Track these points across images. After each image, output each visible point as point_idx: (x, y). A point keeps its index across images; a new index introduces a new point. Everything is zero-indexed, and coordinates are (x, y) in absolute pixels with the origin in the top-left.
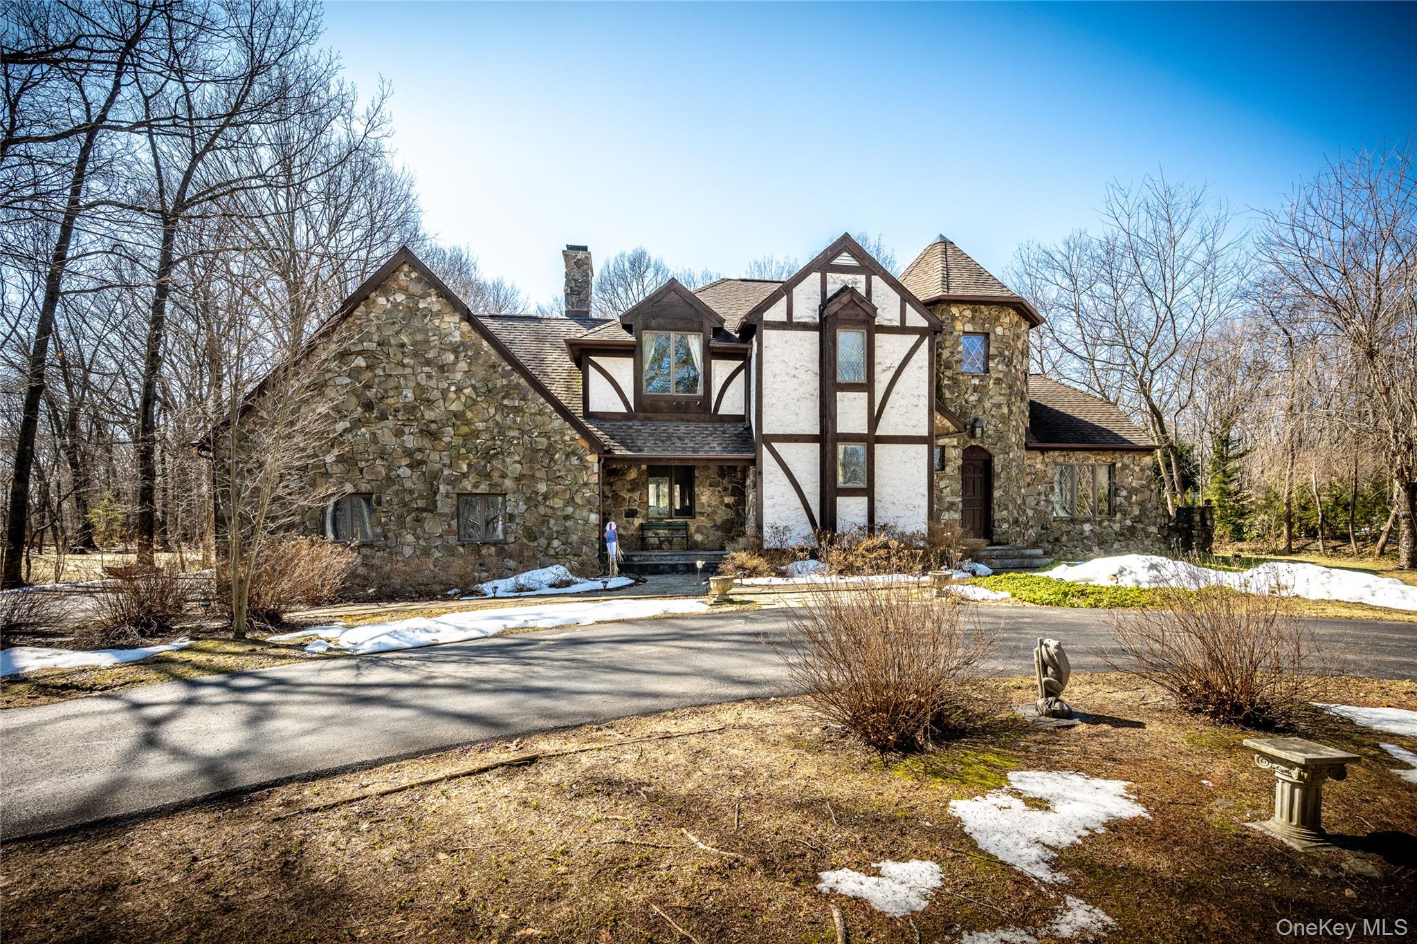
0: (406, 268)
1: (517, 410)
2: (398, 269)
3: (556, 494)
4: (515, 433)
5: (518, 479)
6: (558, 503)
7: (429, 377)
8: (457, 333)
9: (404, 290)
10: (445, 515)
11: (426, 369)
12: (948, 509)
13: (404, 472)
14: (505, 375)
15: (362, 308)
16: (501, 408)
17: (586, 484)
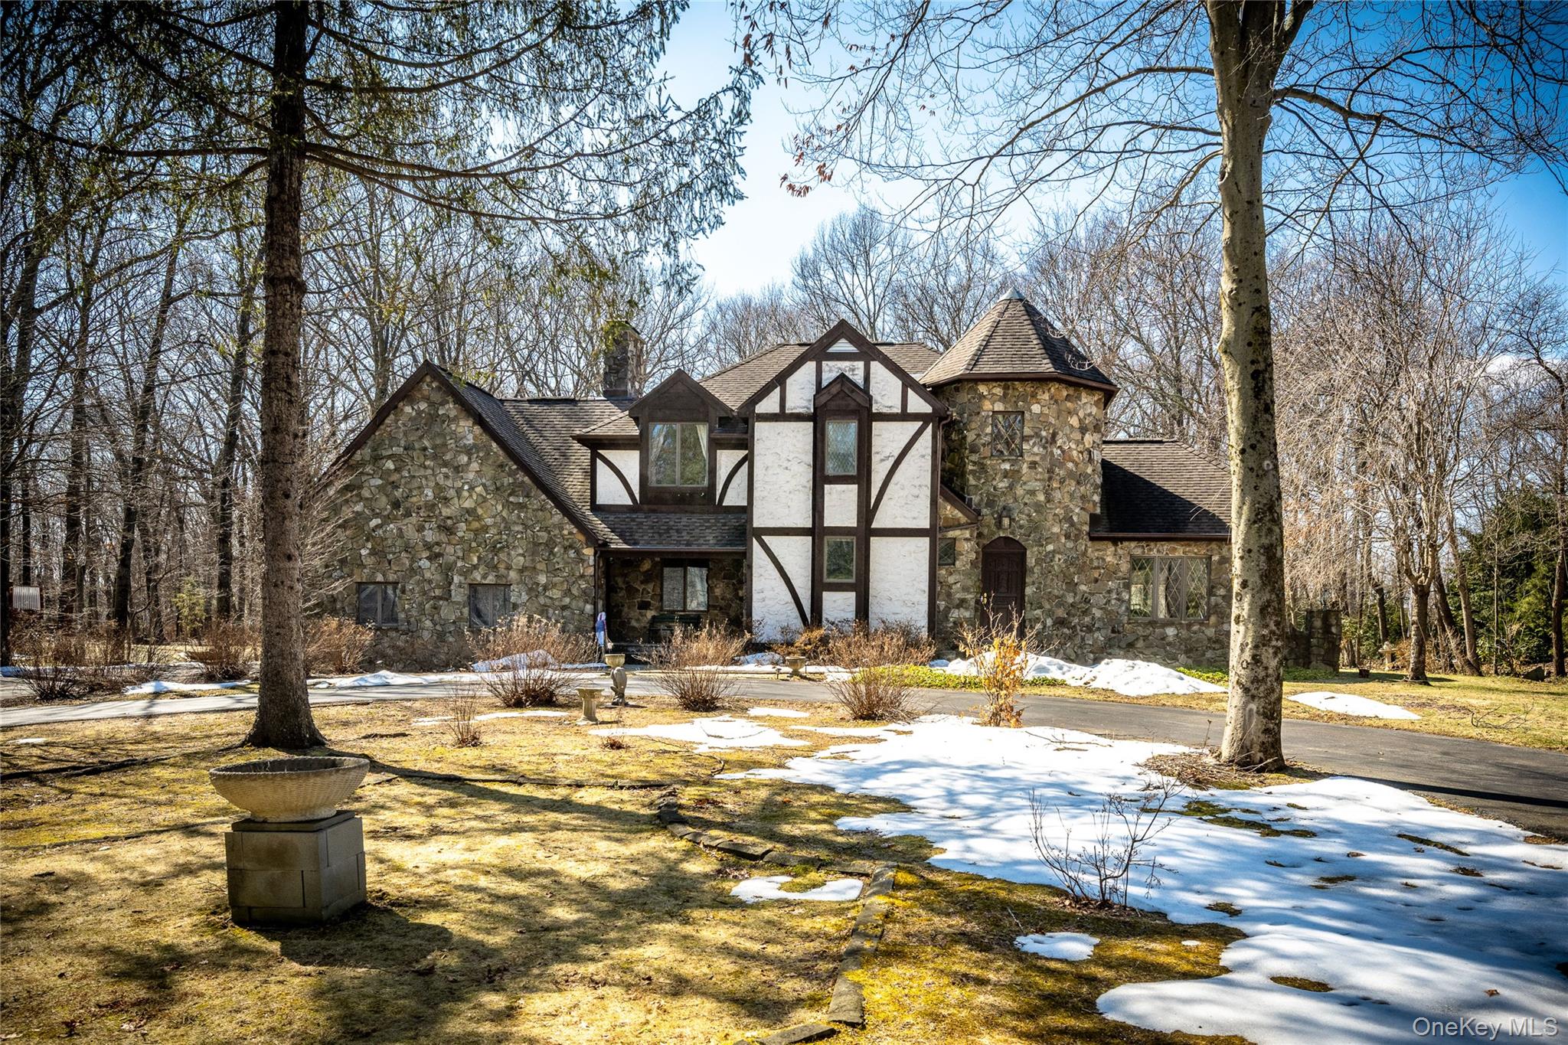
0: (428, 379)
1: (522, 507)
2: (422, 380)
3: (554, 585)
4: (519, 528)
5: (521, 571)
6: (556, 593)
7: (446, 477)
8: (470, 436)
9: (427, 399)
10: (458, 603)
11: (444, 470)
12: (958, 607)
13: (425, 563)
14: (511, 474)
15: (392, 417)
16: (507, 504)
17: (582, 576)
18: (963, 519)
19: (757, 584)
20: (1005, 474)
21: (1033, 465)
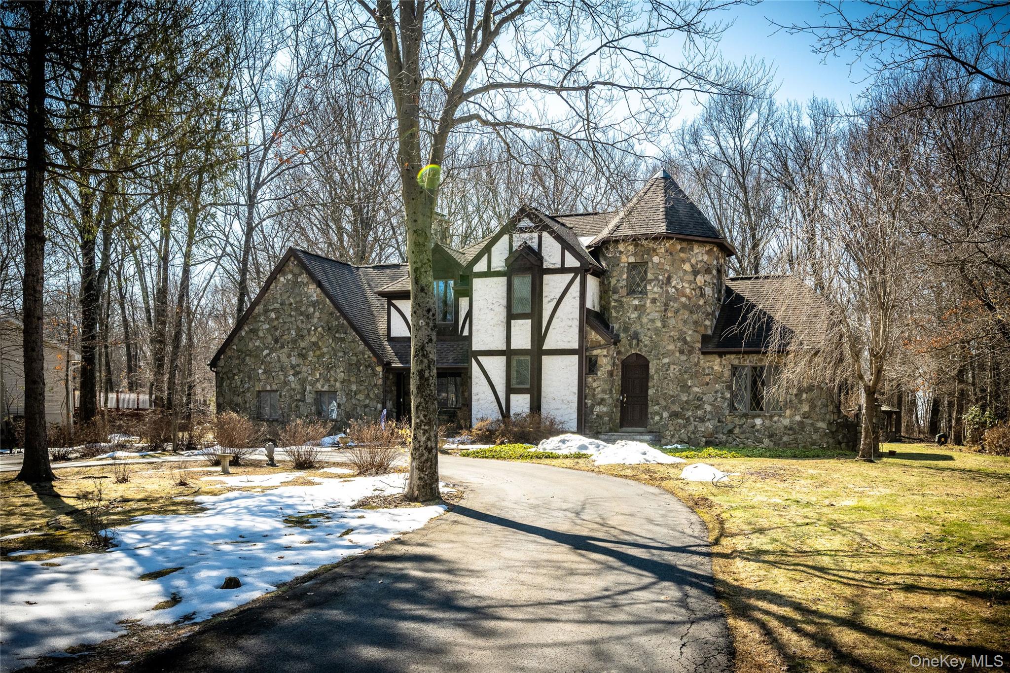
0: (292, 259)
1: (342, 340)
2: (289, 259)
3: (360, 392)
4: (341, 354)
5: (342, 382)
6: (361, 397)
7: (302, 322)
8: (315, 295)
9: (291, 272)
10: (309, 403)
11: (301, 317)
12: (599, 404)
13: (291, 378)
14: (337, 319)
15: (274, 284)
16: (335, 339)
17: (376, 385)
18: (603, 342)
19: (475, 390)
20: (636, 308)
21: (654, 301)
